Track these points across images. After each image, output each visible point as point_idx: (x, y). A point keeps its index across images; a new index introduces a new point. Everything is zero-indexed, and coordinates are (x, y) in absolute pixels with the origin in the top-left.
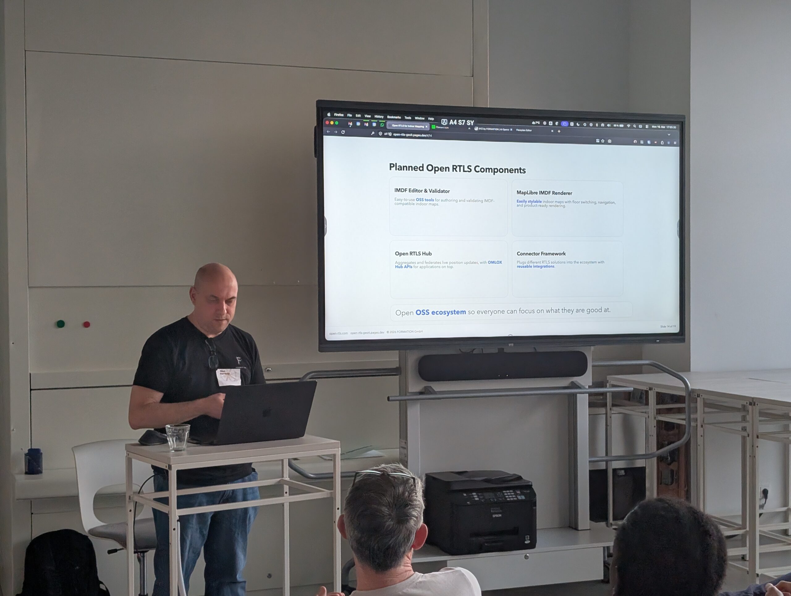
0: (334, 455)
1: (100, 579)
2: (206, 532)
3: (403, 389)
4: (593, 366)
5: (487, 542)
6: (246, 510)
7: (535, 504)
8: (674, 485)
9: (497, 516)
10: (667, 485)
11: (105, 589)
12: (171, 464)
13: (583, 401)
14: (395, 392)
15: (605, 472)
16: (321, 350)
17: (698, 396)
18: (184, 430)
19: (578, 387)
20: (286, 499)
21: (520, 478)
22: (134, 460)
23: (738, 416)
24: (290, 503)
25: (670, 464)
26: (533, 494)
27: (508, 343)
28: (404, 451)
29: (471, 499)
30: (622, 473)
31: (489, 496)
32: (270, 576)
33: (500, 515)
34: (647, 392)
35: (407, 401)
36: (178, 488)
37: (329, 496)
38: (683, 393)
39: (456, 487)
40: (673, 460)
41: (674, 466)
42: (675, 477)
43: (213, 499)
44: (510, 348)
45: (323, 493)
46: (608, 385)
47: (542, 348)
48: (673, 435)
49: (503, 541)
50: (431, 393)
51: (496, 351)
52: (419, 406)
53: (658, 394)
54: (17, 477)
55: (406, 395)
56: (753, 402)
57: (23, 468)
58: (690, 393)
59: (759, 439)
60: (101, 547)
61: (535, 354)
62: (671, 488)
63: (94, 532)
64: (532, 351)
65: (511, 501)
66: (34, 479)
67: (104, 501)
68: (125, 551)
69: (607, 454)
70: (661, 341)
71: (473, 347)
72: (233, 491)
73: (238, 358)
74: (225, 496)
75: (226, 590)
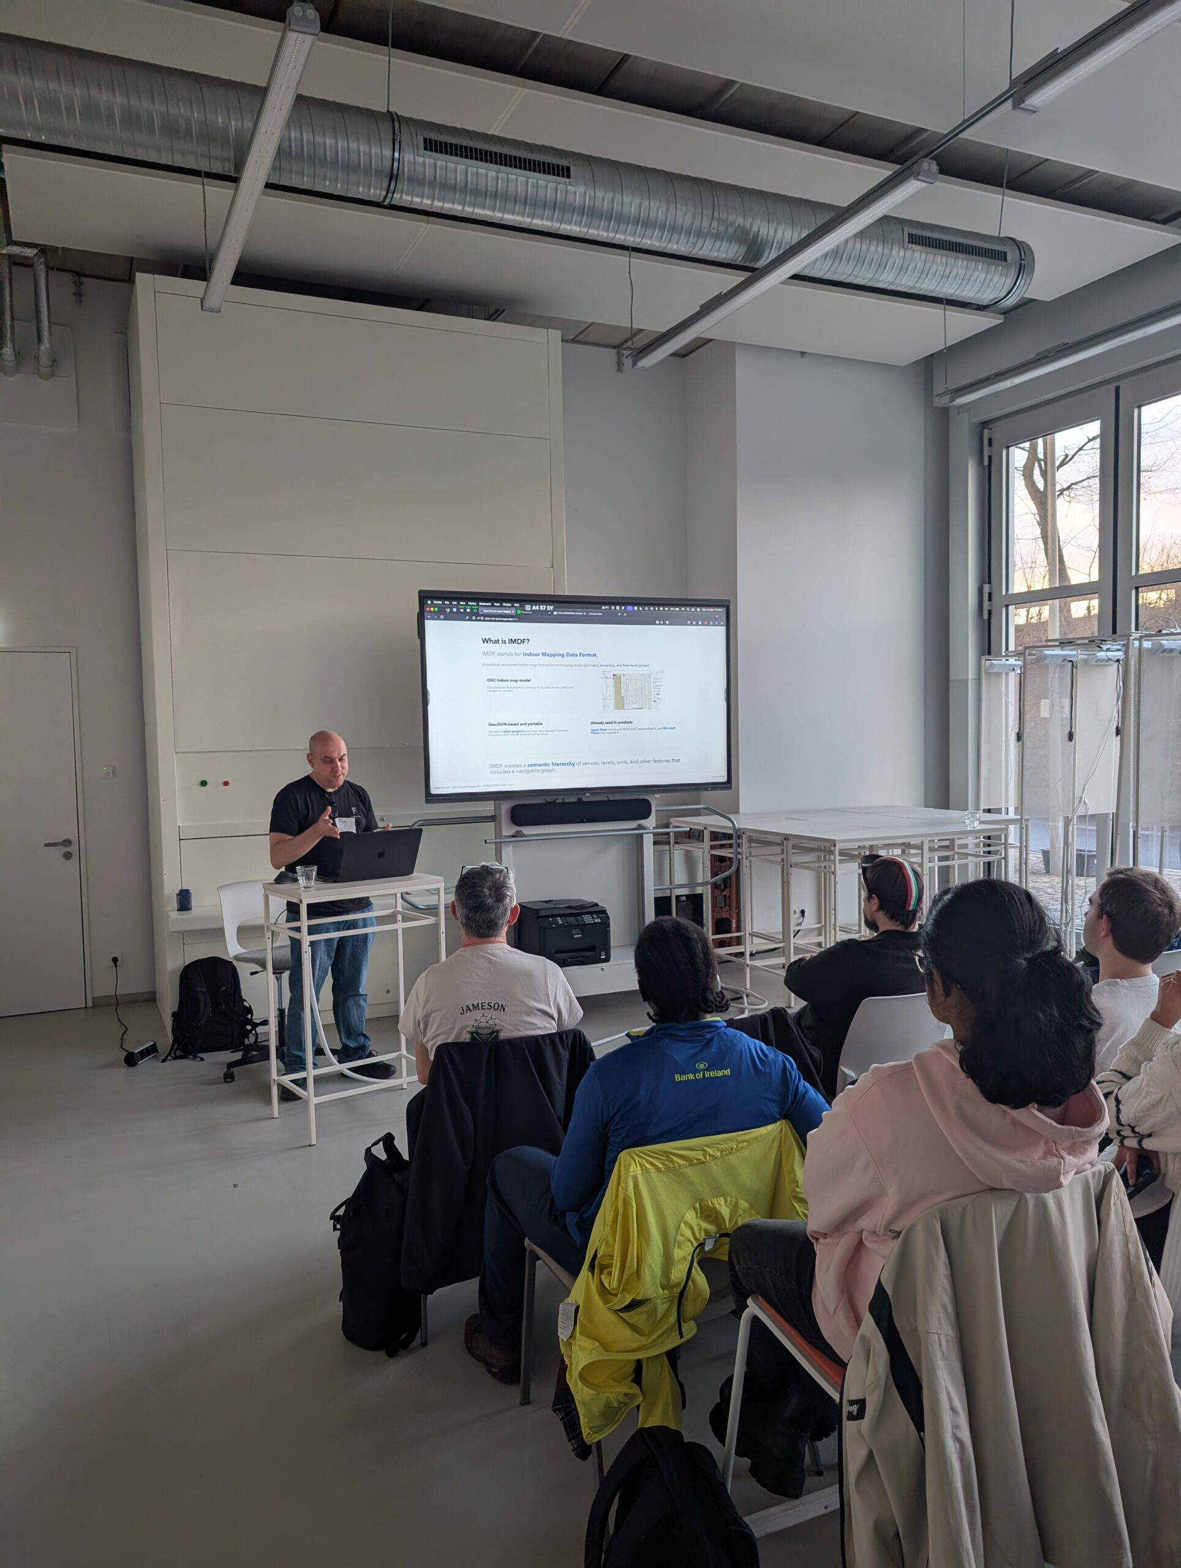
0: (439, 889)
1: (244, 998)
2: (333, 955)
3: (498, 833)
4: (656, 811)
5: (570, 958)
6: (366, 935)
7: (609, 926)
8: (727, 908)
9: (578, 936)
10: (721, 908)
11: (248, 1006)
12: (302, 898)
13: (648, 840)
14: (491, 835)
15: (669, 898)
16: (427, 801)
17: (744, 833)
18: (312, 870)
19: (644, 828)
20: (400, 926)
21: (596, 905)
22: (270, 896)
23: (778, 850)
24: (403, 929)
25: (723, 891)
26: (608, 918)
27: (586, 793)
29: (556, 923)
30: (684, 898)
31: (571, 920)
32: (388, 992)
33: (580, 936)
34: (703, 831)
35: (502, 844)
36: (308, 919)
37: (435, 922)
38: (731, 832)
39: (542, 913)
40: (726, 887)
41: (726, 892)
42: (728, 902)
43: (339, 926)
44: (587, 797)
45: (429, 921)
46: (671, 826)
47: (612, 797)
48: (725, 866)
49: (583, 957)
50: (522, 836)
51: (576, 800)
52: (511, 847)
53: (712, 833)
54: (171, 913)
55: (500, 838)
56: (787, 838)
57: (175, 906)
58: (737, 831)
59: (793, 868)
60: (244, 970)
61: (609, 802)
62: (724, 910)
63: (238, 958)
64: (606, 799)
65: (589, 924)
66: (185, 915)
67: (245, 932)
68: (265, 972)
69: (671, 883)
70: (712, 789)
71: (555, 797)
72: (354, 920)
73: (353, 808)
74: (347, 924)
75: (351, 1002)
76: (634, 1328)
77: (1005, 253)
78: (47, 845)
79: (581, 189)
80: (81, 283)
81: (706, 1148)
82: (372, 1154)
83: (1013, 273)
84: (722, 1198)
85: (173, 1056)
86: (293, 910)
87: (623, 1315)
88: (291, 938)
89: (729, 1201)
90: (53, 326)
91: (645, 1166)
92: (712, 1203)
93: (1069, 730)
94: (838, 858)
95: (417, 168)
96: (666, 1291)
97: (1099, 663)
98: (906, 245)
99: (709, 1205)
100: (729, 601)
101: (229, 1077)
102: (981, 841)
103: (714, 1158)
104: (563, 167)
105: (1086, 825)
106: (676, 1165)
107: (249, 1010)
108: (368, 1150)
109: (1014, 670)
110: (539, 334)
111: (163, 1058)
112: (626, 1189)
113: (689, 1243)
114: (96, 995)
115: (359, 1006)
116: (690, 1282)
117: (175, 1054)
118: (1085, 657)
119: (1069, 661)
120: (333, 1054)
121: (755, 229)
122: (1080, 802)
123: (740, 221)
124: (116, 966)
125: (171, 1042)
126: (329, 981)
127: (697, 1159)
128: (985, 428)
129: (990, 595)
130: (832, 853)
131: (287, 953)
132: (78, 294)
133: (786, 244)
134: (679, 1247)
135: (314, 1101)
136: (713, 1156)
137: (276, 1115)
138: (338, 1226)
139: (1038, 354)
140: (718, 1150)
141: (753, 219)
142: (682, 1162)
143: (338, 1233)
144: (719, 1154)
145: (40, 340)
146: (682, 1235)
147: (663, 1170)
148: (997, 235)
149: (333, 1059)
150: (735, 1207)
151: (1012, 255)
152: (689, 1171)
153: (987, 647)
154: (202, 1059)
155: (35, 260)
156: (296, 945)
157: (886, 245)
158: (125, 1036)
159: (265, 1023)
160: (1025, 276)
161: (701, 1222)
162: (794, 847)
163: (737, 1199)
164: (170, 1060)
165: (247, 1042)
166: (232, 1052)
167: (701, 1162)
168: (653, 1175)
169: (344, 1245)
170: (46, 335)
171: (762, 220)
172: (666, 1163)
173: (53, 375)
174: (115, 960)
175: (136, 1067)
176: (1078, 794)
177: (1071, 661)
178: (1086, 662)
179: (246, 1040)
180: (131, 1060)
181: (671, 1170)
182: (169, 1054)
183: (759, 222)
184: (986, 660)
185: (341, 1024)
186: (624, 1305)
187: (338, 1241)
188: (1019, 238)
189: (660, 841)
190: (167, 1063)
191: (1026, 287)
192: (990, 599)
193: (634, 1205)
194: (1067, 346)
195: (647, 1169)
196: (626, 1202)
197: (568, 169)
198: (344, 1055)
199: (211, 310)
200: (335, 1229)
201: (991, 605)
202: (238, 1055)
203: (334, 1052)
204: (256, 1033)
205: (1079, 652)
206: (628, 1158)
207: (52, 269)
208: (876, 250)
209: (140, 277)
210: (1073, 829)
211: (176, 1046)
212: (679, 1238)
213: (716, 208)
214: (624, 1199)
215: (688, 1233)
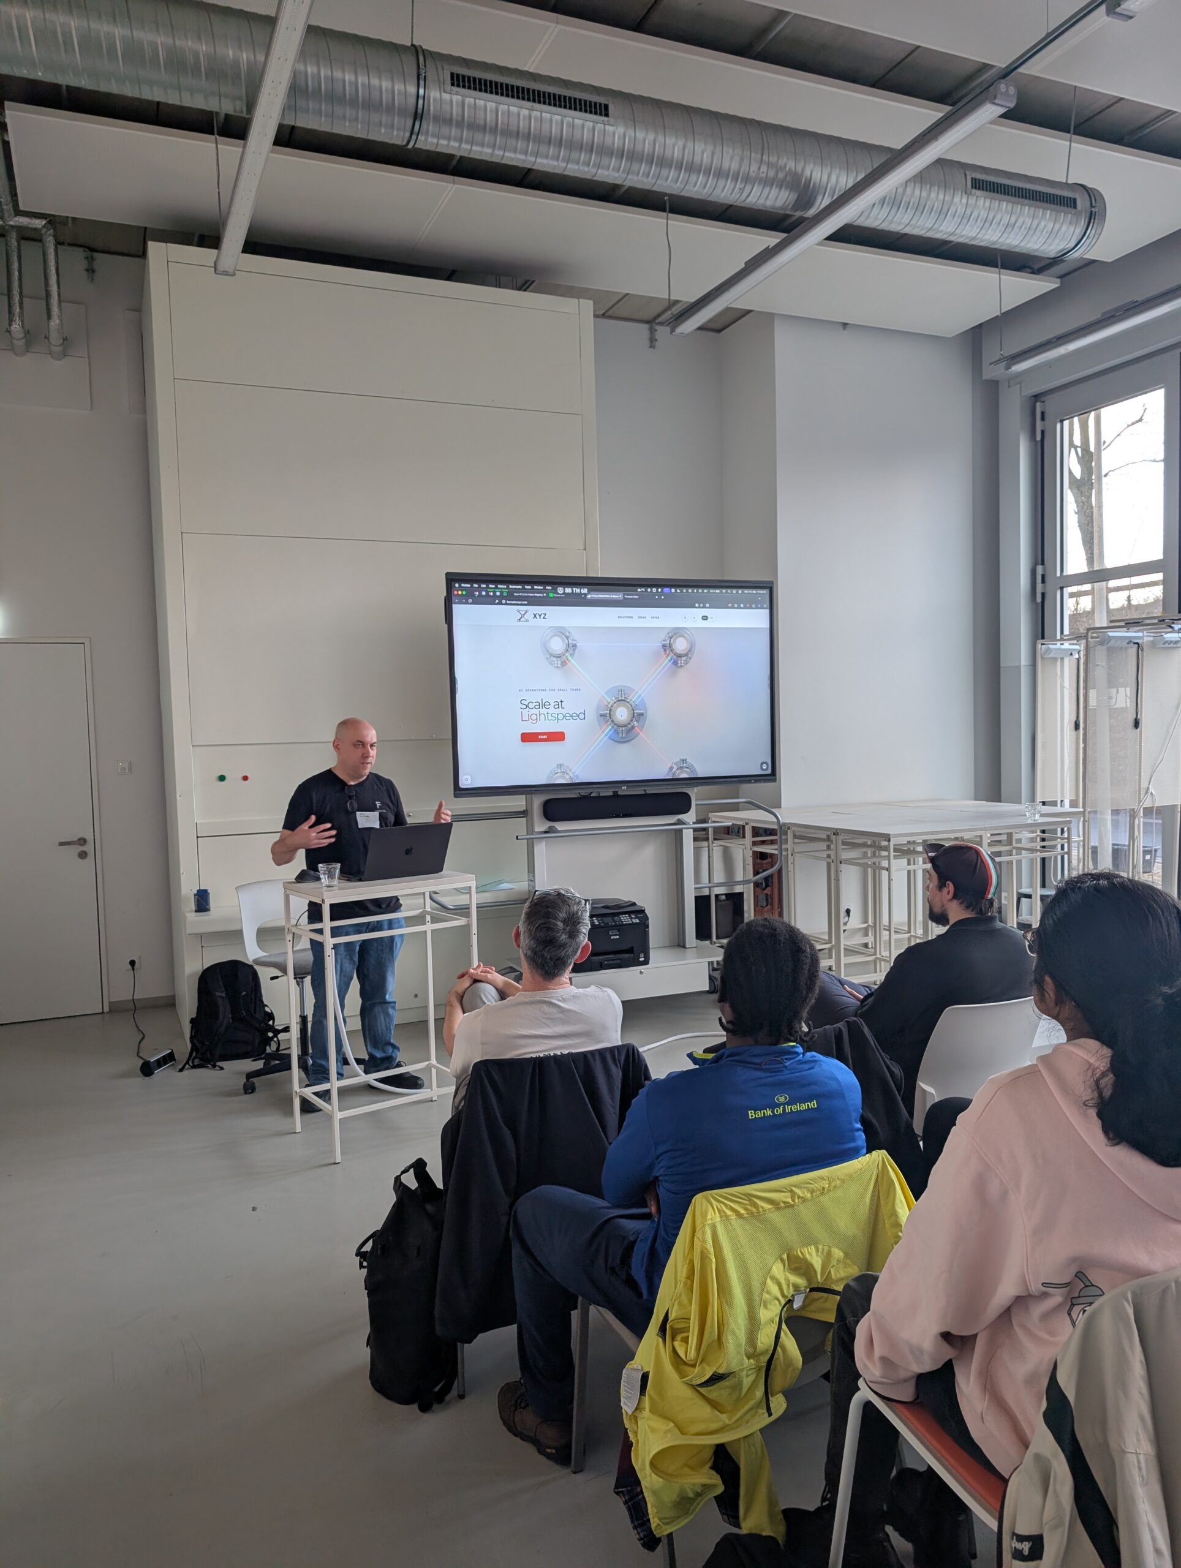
0: (470, 887)
1: (265, 1003)
2: (356, 959)
3: (530, 829)
4: (696, 805)
5: (607, 961)
6: (392, 938)
7: (647, 926)
8: (769, 906)
9: (615, 937)
10: (762, 907)
11: (270, 1011)
12: (324, 898)
13: (688, 836)
14: (523, 831)
15: (708, 897)
16: (456, 796)
17: (789, 828)
18: (335, 868)
19: (684, 823)
20: (429, 927)
21: (634, 904)
22: (291, 896)
23: (823, 845)
24: (432, 930)
25: (764, 889)
26: (647, 918)
27: (621, 787)
28: (533, 883)
30: (724, 897)
31: (608, 920)
32: (416, 996)
33: (618, 937)
34: (744, 827)
35: (534, 840)
36: (332, 919)
37: (466, 923)
38: (776, 827)
40: (767, 886)
41: (768, 891)
42: (770, 901)
44: (624, 790)
45: (461, 922)
46: (710, 821)
47: (651, 790)
48: (767, 864)
49: (620, 959)
50: (555, 832)
51: (611, 794)
52: (544, 843)
53: (754, 828)
54: (188, 915)
55: (533, 834)
56: (837, 832)
57: (192, 905)
58: (781, 826)
59: (842, 865)
60: (264, 974)
61: (646, 795)
62: (766, 909)
63: (258, 962)
64: (643, 792)
65: (626, 925)
66: (202, 917)
67: (265, 934)
68: (285, 977)
69: (710, 882)
70: (756, 781)
71: (591, 791)
72: (378, 922)
73: (377, 803)
74: (370, 927)
75: (378, 1009)
76: (714, 1405)
77: (1075, 200)
78: (61, 844)
79: (621, 130)
80: (93, 259)
81: (794, 1189)
82: (401, 1183)
83: (1083, 223)
84: (813, 1247)
85: (191, 1065)
86: (314, 912)
87: (702, 1390)
88: (312, 941)
89: (820, 1250)
90: (62, 304)
91: (724, 1212)
92: (801, 1252)
93: (1135, 717)
94: (892, 854)
95: (443, 106)
96: (752, 1361)
97: (1167, 645)
98: (968, 192)
99: (799, 1256)
100: (772, 582)
101: (249, 1089)
102: (1038, 835)
103: (804, 1200)
104: (600, 104)
105: (1152, 819)
106: (761, 1209)
107: (271, 1016)
108: (398, 1179)
109: (1071, 654)
110: (569, 305)
111: (180, 1067)
112: (704, 1241)
113: (777, 1302)
114: (112, 1000)
115: (387, 1015)
116: (779, 1349)
117: (193, 1063)
118: (1152, 639)
119: (1135, 643)
120: (358, 1064)
121: (807, 173)
122: (1147, 793)
123: (791, 165)
124: (133, 969)
125: (189, 1049)
126: (355, 985)
127: (784, 1202)
128: (1036, 402)
129: (1043, 576)
130: (887, 849)
131: (309, 957)
132: (91, 271)
133: (840, 191)
134: (766, 1307)
135: (339, 1115)
136: (802, 1198)
137: (298, 1129)
138: (365, 1264)
139: (1103, 314)
140: (808, 1190)
141: (805, 163)
142: (767, 1206)
143: (365, 1270)
144: (809, 1195)
145: (49, 317)
146: (768, 1293)
147: (746, 1216)
148: (1065, 181)
149: (359, 1069)
150: (828, 1257)
151: (1082, 202)
152: (776, 1217)
153: (1041, 630)
154: (222, 1069)
155: (43, 231)
156: (317, 948)
157: (947, 190)
158: (142, 1045)
159: (286, 1029)
160: (1095, 225)
161: (788, 1274)
162: (844, 843)
163: (830, 1247)
164: (188, 1069)
165: (268, 1050)
166: (254, 1060)
167: (788, 1206)
168: (733, 1222)
169: (373, 1287)
170: (55, 310)
171: (814, 164)
172: (749, 1207)
173: (64, 355)
174: (132, 963)
175: (153, 1076)
176: (1144, 785)
177: (1137, 643)
178: (1153, 645)
179: (268, 1048)
180: (147, 1069)
181: (755, 1216)
182: (187, 1063)
183: (812, 165)
184: (1042, 644)
185: (367, 1032)
186: (704, 1380)
187: (365, 1282)
188: (1089, 184)
189: (700, 835)
190: (185, 1072)
191: (1096, 236)
192: (1043, 581)
193: (714, 1260)
194: (1136, 304)
195: (726, 1216)
196: (704, 1256)
197: (606, 107)
198: (370, 1065)
199: (225, 273)
200: (361, 1266)
201: (1044, 588)
202: (259, 1065)
203: (359, 1061)
204: (278, 1041)
205: (1145, 634)
206: (705, 1202)
207: (62, 244)
208: (936, 196)
209: (155, 248)
210: (1139, 821)
211: (194, 1054)
212: (766, 1296)
213: (766, 151)
214: (702, 1252)
215: (775, 1289)
